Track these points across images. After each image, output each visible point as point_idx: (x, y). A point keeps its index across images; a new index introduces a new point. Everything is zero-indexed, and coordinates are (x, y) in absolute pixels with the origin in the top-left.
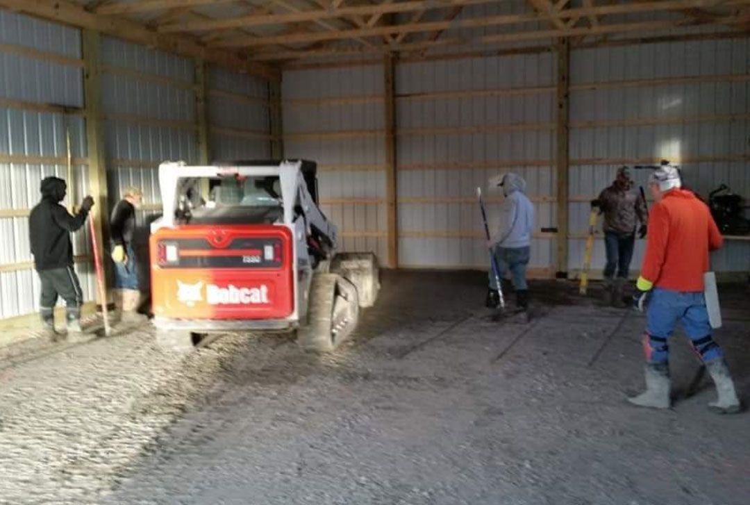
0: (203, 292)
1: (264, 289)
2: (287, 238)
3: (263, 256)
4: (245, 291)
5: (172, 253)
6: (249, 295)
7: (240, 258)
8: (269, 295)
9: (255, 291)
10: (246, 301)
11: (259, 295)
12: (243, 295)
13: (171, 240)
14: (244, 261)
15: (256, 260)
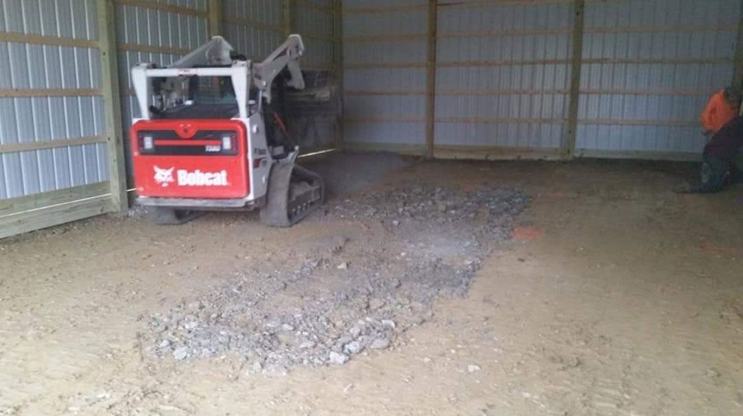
0: (175, 175)
1: (224, 174)
2: (241, 130)
3: (222, 145)
4: (209, 175)
5: (148, 143)
6: (213, 178)
7: (203, 147)
8: (228, 178)
9: (216, 175)
10: (209, 183)
11: (220, 179)
12: (207, 179)
13: (148, 132)
14: (207, 150)
15: (216, 149)
